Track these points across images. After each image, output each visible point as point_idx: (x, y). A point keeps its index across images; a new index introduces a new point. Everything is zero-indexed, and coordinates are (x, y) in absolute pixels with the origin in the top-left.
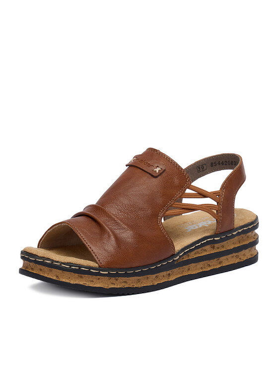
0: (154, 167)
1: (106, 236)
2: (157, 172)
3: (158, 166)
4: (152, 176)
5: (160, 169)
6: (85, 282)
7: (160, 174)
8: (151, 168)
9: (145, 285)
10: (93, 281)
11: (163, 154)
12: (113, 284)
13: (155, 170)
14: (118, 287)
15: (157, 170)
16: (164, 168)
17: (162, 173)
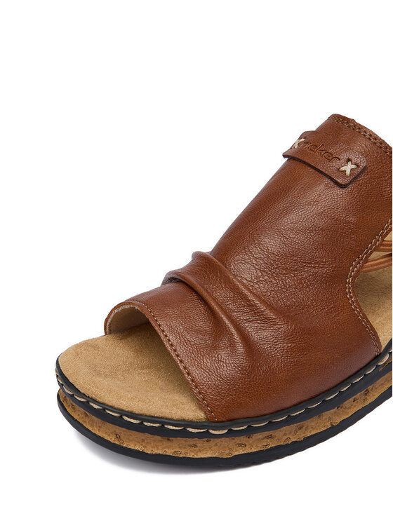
0: (342, 161)
1: (225, 341)
2: (348, 173)
3: (349, 160)
4: (336, 183)
5: (354, 166)
6: (178, 450)
7: (355, 177)
8: (335, 164)
9: (313, 433)
10: (195, 446)
11: (361, 127)
12: (240, 445)
13: (343, 169)
14: (253, 450)
15: (348, 168)
16: (363, 165)
17: (359, 175)
